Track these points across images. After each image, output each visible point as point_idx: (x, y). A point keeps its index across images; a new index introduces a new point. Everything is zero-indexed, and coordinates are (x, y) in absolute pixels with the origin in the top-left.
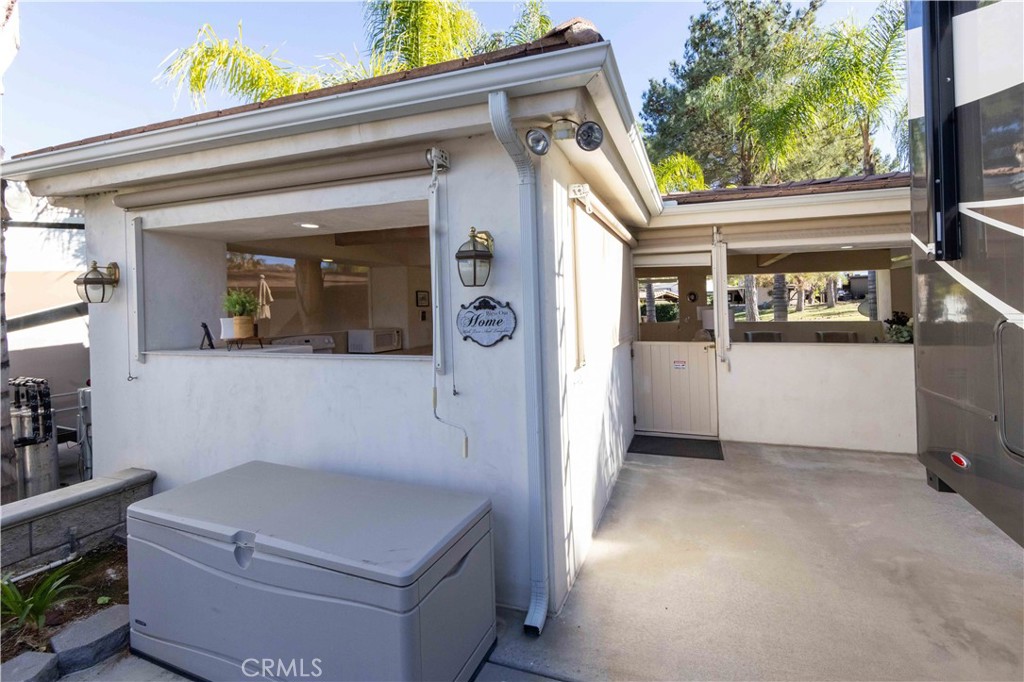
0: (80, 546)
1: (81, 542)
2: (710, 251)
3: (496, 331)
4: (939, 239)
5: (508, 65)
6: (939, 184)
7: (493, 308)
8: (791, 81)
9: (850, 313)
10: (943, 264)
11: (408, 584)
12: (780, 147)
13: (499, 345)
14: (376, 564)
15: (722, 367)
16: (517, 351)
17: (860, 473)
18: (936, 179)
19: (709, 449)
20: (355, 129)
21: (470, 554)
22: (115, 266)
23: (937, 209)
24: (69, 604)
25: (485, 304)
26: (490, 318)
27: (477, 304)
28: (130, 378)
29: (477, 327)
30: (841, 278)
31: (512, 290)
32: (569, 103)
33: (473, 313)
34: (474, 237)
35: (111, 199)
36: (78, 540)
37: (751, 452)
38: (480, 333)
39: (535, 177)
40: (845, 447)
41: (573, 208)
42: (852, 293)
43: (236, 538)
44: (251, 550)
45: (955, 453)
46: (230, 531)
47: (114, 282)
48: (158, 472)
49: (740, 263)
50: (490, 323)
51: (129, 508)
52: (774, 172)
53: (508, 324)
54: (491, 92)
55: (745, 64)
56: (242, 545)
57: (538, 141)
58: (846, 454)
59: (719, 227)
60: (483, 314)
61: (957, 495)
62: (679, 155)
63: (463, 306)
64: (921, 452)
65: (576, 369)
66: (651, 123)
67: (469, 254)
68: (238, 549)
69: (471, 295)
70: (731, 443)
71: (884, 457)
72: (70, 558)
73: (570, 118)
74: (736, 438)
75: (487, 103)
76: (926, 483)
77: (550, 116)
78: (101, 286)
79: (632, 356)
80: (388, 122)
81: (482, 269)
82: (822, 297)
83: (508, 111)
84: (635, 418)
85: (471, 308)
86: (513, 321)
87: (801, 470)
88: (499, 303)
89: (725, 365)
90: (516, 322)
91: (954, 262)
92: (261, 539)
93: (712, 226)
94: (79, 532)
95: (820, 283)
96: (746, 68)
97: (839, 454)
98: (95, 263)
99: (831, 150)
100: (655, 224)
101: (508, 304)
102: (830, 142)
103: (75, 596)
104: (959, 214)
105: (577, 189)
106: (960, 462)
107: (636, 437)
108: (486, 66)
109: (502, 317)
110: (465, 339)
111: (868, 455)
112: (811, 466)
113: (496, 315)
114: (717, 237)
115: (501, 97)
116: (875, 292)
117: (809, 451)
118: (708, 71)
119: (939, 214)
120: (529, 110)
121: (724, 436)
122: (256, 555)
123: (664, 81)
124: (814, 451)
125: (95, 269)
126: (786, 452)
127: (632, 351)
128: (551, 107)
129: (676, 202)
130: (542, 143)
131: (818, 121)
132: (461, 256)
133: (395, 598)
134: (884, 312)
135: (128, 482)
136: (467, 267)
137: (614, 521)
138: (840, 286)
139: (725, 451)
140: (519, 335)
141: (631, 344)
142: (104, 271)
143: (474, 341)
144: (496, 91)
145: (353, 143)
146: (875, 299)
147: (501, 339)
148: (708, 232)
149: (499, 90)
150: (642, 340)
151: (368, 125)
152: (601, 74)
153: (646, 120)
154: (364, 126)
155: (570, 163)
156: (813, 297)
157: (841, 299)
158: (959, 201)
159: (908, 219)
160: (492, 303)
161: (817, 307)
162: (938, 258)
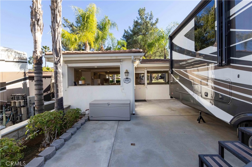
2: (145, 71)
9: (162, 81)
12: (151, 50)
15: (146, 88)
19: (145, 101)
25: (127, 78)
28: (66, 90)
30: (160, 75)
31: (130, 77)
33: (125, 79)
34: (127, 70)
38: (127, 82)
42: (162, 78)
44: (110, 104)
45: (172, 93)
48: (70, 105)
49: (148, 72)
50: (128, 81)
54: (132, 56)
60: (127, 80)
68: (108, 104)
69: (125, 77)
70: (147, 100)
80: (118, 57)
81: (127, 74)
82: (156, 78)
87: (157, 102)
93: (145, 67)
95: (156, 75)
102: (159, 49)
104: (172, 70)
105: (135, 64)
113: (128, 80)
114: (146, 69)
116: (166, 77)
121: (146, 99)
123: (127, 30)
131: (157, 46)
134: (167, 81)
138: (159, 76)
140: (131, 82)
145: (113, 59)
146: (166, 78)
147: (129, 83)
148: (144, 68)
151: (115, 57)
153: (123, 38)
156: (155, 78)
157: (160, 78)
159: (169, 67)
161: (155, 80)
162: (171, 74)
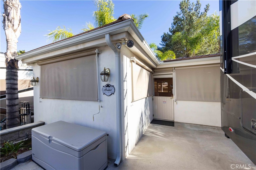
0: (29, 137)
1: (29, 136)
2: (172, 74)
3: (110, 92)
4: (226, 68)
5: (109, 27)
6: (226, 52)
7: (110, 87)
8: (199, 31)
10: (228, 75)
11: (80, 151)
13: (111, 95)
14: (74, 146)
16: (115, 97)
17: (211, 132)
18: (225, 51)
19: (171, 123)
20: (79, 45)
21: (100, 145)
22: (38, 78)
23: (225, 59)
24: (24, 149)
25: (108, 86)
26: (109, 89)
27: (106, 86)
28: (40, 102)
29: (106, 91)
31: (114, 82)
32: (124, 36)
34: (105, 70)
35: (36, 64)
36: (28, 135)
37: (182, 125)
38: (107, 93)
39: (119, 55)
40: (208, 125)
41: (132, 63)
43: (49, 137)
44: (52, 140)
45: (230, 128)
46: (48, 136)
47: (38, 81)
48: (45, 122)
50: (109, 90)
51: (32, 129)
52: (194, 54)
53: (113, 91)
54: (106, 34)
55: (187, 27)
56: (50, 139)
57: (119, 46)
58: (207, 127)
59: (175, 67)
61: (230, 139)
62: (169, 50)
63: (103, 86)
64: (222, 127)
65: (132, 102)
66: (164, 43)
67: (103, 74)
68: (50, 140)
69: (105, 84)
70: (175, 122)
71: (218, 128)
72: (27, 139)
73: (126, 40)
74: (178, 121)
75: (105, 37)
76: (224, 135)
77: (121, 39)
78: (35, 82)
79: (153, 100)
80: (86, 43)
81: (106, 77)
83: (110, 38)
84: (153, 115)
85: (105, 87)
86: (114, 90)
87: (194, 130)
88: (111, 85)
89: (176, 103)
90: (115, 90)
91: (230, 74)
92: (54, 138)
93: (173, 67)
94: (29, 134)
96: (188, 28)
97: (206, 127)
98: (34, 77)
99: (210, 48)
100: (158, 67)
101: (113, 86)
103: (26, 147)
104: (232, 60)
105: (132, 58)
106: (231, 130)
107: (153, 120)
108: (104, 28)
109: (112, 89)
110: (104, 94)
111: (213, 127)
112: (197, 129)
114: (174, 70)
115: (108, 35)
117: (197, 125)
118: (178, 30)
119: (225, 61)
120: (115, 38)
122: (52, 141)
123: (167, 33)
124: (199, 126)
125: (34, 78)
126: (191, 125)
127: (153, 99)
128: (120, 37)
129: (163, 62)
130: (120, 46)
132: (101, 74)
133: (77, 154)
135: (39, 124)
136: (103, 76)
137: (143, 140)
139: (175, 124)
140: (115, 93)
141: (153, 97)
142: (36, 79)
143: (106, 95)
144: (107, 34)
145: (79, 49)
147: (112, 94)
148: (172, 69)
149: (107, 33)
150: (155, 96)
151: (82, 44)
152: (130, 27)
153: (163, 43)
154: (81, 44)
155: (131, 52)
158: (232, 57)
160: (110, 86)
162: (225, 73)
